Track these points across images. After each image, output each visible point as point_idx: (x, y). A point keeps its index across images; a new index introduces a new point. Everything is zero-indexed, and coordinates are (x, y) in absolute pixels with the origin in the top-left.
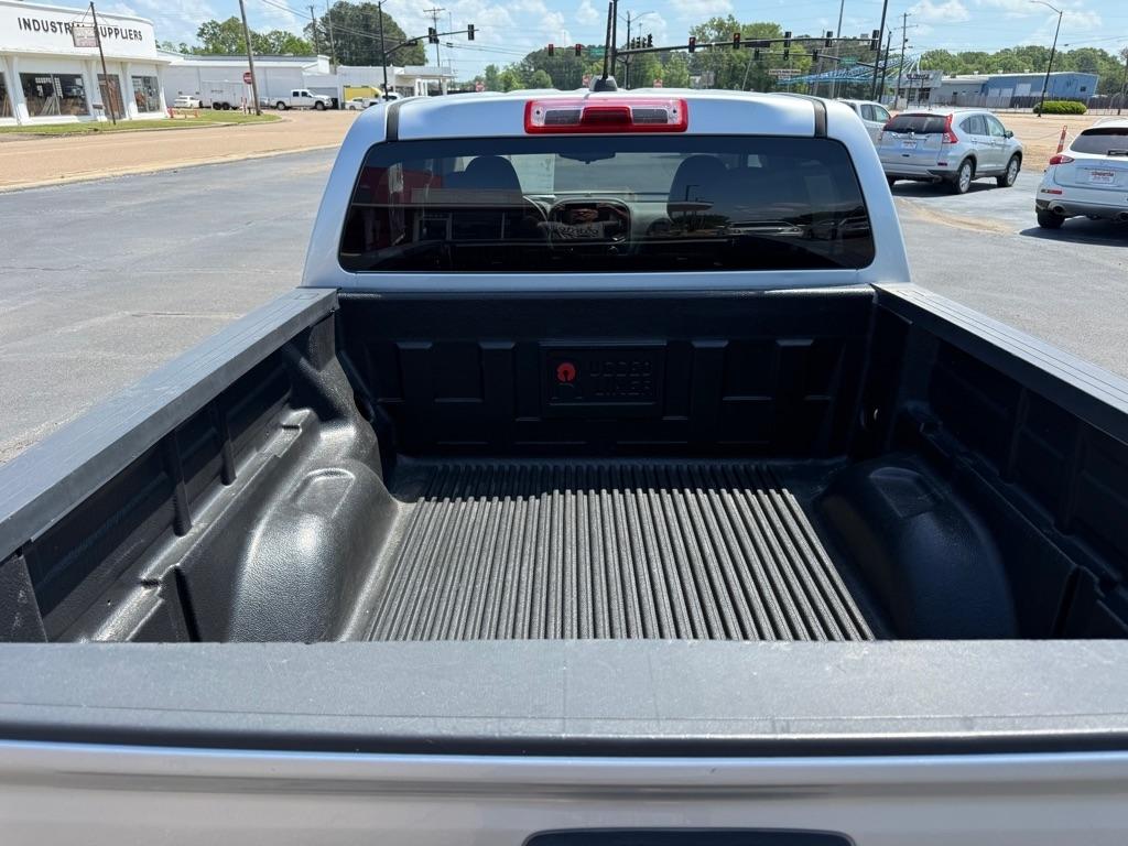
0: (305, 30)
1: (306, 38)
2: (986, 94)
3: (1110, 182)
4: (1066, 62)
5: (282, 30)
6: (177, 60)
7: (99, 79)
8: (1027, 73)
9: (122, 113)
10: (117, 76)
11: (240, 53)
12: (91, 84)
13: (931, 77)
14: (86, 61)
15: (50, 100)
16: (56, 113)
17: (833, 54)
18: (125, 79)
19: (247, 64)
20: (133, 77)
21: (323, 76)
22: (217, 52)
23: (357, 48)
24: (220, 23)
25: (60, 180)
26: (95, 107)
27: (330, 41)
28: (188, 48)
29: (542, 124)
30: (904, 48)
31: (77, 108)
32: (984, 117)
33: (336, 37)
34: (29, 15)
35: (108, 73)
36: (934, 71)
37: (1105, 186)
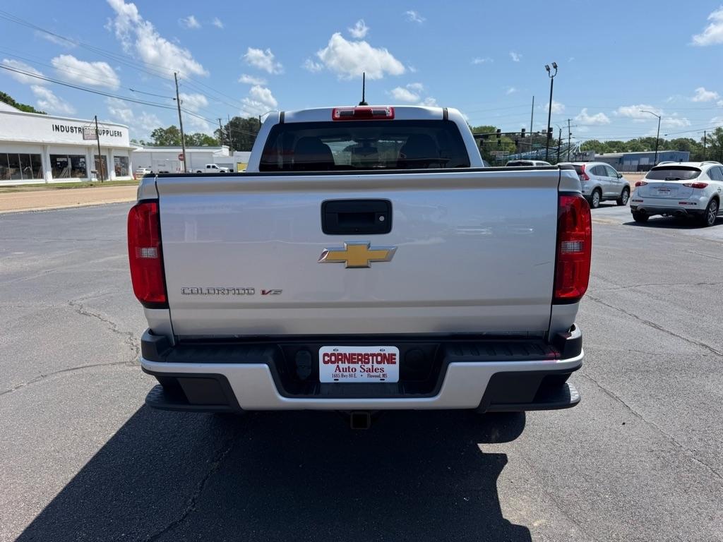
0: (215, 132)
1: (215, 137)
2: (623, 164)
3: (668, 195)
4: (670, 146)
5: (201, 133)
6: (140, 149)
7: (95, 158)
8: (646, 152)
9: (107, 176)
10: (105, 156)
11: (176, 145)
12: (90, 161)
13: (588, 154)
14: (89, 148)
15: (65, 169)
16: (68, 177)
17: (529, 142)
18: (110, 158)
19: (181, 150)
20: (115, 157)
21: (225, 157)
22: (162, 144)
23: (245, 141)
24: (165, 129)
25: (77, 205)
26: (92, 172)
27: (229, 138)
28: (145, 143)
29: (339, 116)
30: (570, 138)
31: (81, 174)
32: (604, 166)
33: (233, 137)
34: (59, 123)
35: (101, 154)
36: (590, 151)
37: (665, 197)
